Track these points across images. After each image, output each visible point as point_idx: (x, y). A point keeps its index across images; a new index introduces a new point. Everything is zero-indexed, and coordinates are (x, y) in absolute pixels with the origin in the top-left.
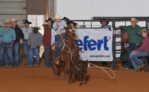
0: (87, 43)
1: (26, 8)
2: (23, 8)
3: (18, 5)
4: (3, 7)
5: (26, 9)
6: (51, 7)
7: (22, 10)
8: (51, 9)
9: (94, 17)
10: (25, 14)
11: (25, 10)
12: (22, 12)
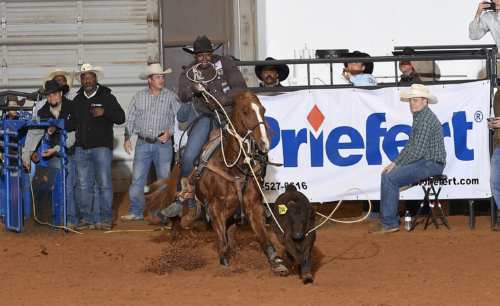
0: (382, 139)
1: (158, 21)
2: (148, 20)
3: (131, 8)
4: (79, 18)
5: (156, 21)
6: (244, 17)
7: (145, 27)
8: (246, 23)
9: (396, 48)
10: (154, 41)
11: (153, 26)
12: (145, 32)
